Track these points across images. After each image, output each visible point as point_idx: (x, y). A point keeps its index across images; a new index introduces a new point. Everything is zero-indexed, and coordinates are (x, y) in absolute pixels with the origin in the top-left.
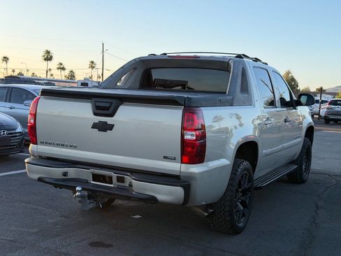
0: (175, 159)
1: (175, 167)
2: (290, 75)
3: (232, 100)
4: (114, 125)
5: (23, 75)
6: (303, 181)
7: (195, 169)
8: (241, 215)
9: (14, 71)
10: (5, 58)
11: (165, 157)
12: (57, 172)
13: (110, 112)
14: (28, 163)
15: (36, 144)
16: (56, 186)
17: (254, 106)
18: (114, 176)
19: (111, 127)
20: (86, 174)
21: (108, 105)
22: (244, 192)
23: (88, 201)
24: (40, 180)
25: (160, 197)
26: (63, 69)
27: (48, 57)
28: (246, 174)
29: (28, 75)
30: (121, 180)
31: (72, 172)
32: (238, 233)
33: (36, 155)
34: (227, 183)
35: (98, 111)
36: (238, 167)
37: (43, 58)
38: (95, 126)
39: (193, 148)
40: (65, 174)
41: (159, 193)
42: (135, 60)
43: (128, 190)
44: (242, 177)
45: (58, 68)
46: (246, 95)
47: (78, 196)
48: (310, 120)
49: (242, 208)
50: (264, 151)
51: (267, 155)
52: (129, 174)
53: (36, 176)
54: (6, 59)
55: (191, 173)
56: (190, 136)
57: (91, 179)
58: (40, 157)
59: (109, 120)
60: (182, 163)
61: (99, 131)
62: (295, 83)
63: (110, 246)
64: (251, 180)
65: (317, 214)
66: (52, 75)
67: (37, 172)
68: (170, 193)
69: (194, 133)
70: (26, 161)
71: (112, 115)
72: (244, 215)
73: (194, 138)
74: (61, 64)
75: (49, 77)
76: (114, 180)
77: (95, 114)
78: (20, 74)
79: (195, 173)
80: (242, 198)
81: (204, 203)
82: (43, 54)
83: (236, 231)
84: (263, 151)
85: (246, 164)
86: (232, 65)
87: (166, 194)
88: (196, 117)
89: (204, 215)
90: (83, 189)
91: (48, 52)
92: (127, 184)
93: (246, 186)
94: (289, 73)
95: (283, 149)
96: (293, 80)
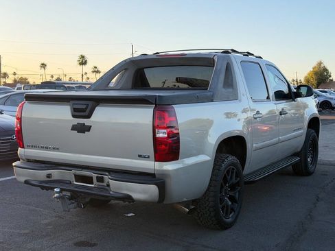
0: (149, 157)
1: (150, 165)
2: (322, 65)
3: (213, 96)
4: (91, 126)
5: (61, 80)
6: (309, 174)
7: (169, 166)
8: (229, 210)
9: (52, 77)
10: (42, 64)
11: (140, 156)
12: (42, 174)
13: (86, 113)
14: (15, 166)
15: (23, 147)
16: (43, 188)
17: (240, 101)
18: (94, 176)
19: (88, 128)
20: (69, 175)
21: (84, 107)
22: (233, 187)
23: (69, 202)
24: (26, 182)
25: (136, 196)
26: (98, 72)
27: (83, 62)
28: (233, 169)
29: (65, 80)
30: (100, 180)
31: (56, 174)
32: (226, 228)
33: (24, 158)
34: (208, 179)
35: (77, 113)
36: (222, 162)
37: (78, 63)
38: (74, 128)
39: (166, 145)
40: (49, 176)
41: (134, 191)
42: (125, 61)
43: (107, 190)
44: (228, 172)
45: (93, 72)
46: (231, 90)
47: (56, 198)
48: (315, 111)
49: (230, 203)
50: (254, 145)
51: (257, 149)
52: (107, 174)
53: (22, 179)
54: (43, 66)
55: (165, 170)
56: (161, 134)
57: (74, 179)
58: (29, 161)
59: (86, 122)
60: (156, 161)
61: (78, 132)
62: (328, 73)
63: (95, 245)
64: (238, 175)
65: (316, 206)
66: (88, 78)
67: (23, 175)
68: (144, 192)
69: (165, 131)
70: (14, 164)
71: (89, 116)
72: (232, 210)
73: (166, 135)
74: (95, 67)
75: (85, 81)
76: (95, 180)
77: (74, 116)
78: (58, 79)
79: (169, 171)
80: (230, 193)
81: (185, 200)
82: (78, 58)
83: (224, 227)
84: (252, 145)
85: (232, 159)
86: (216, 60)
87: (140, 193)
88: (167, 115)
89: (185, 211)
90: (62, 190)
91: (83, 57)
92: (105, 184)
93: (234, 181)
94: (320, 63)
95: (280, 142)
96: (325, 70)
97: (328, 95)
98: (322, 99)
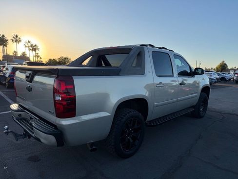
0: (53, 113)
3: (120, 72)
4: (32, 88)
11: (50, 112)
12: (16, 114)
13: (29, 79)
17: (146, 76)
28: (135, 119)
46: (139, 68)
49: (132, 141)
50: (156, 104)
61: (28, 91)
80: (133, 134)
84: (153, 104)
85: (134, 113)
88: (64, 83)
93: (136, 126)
94: (223, 62)
95: (178, 101)
96: (225, 64)
97: (225, 75)
98: (221, 76)
